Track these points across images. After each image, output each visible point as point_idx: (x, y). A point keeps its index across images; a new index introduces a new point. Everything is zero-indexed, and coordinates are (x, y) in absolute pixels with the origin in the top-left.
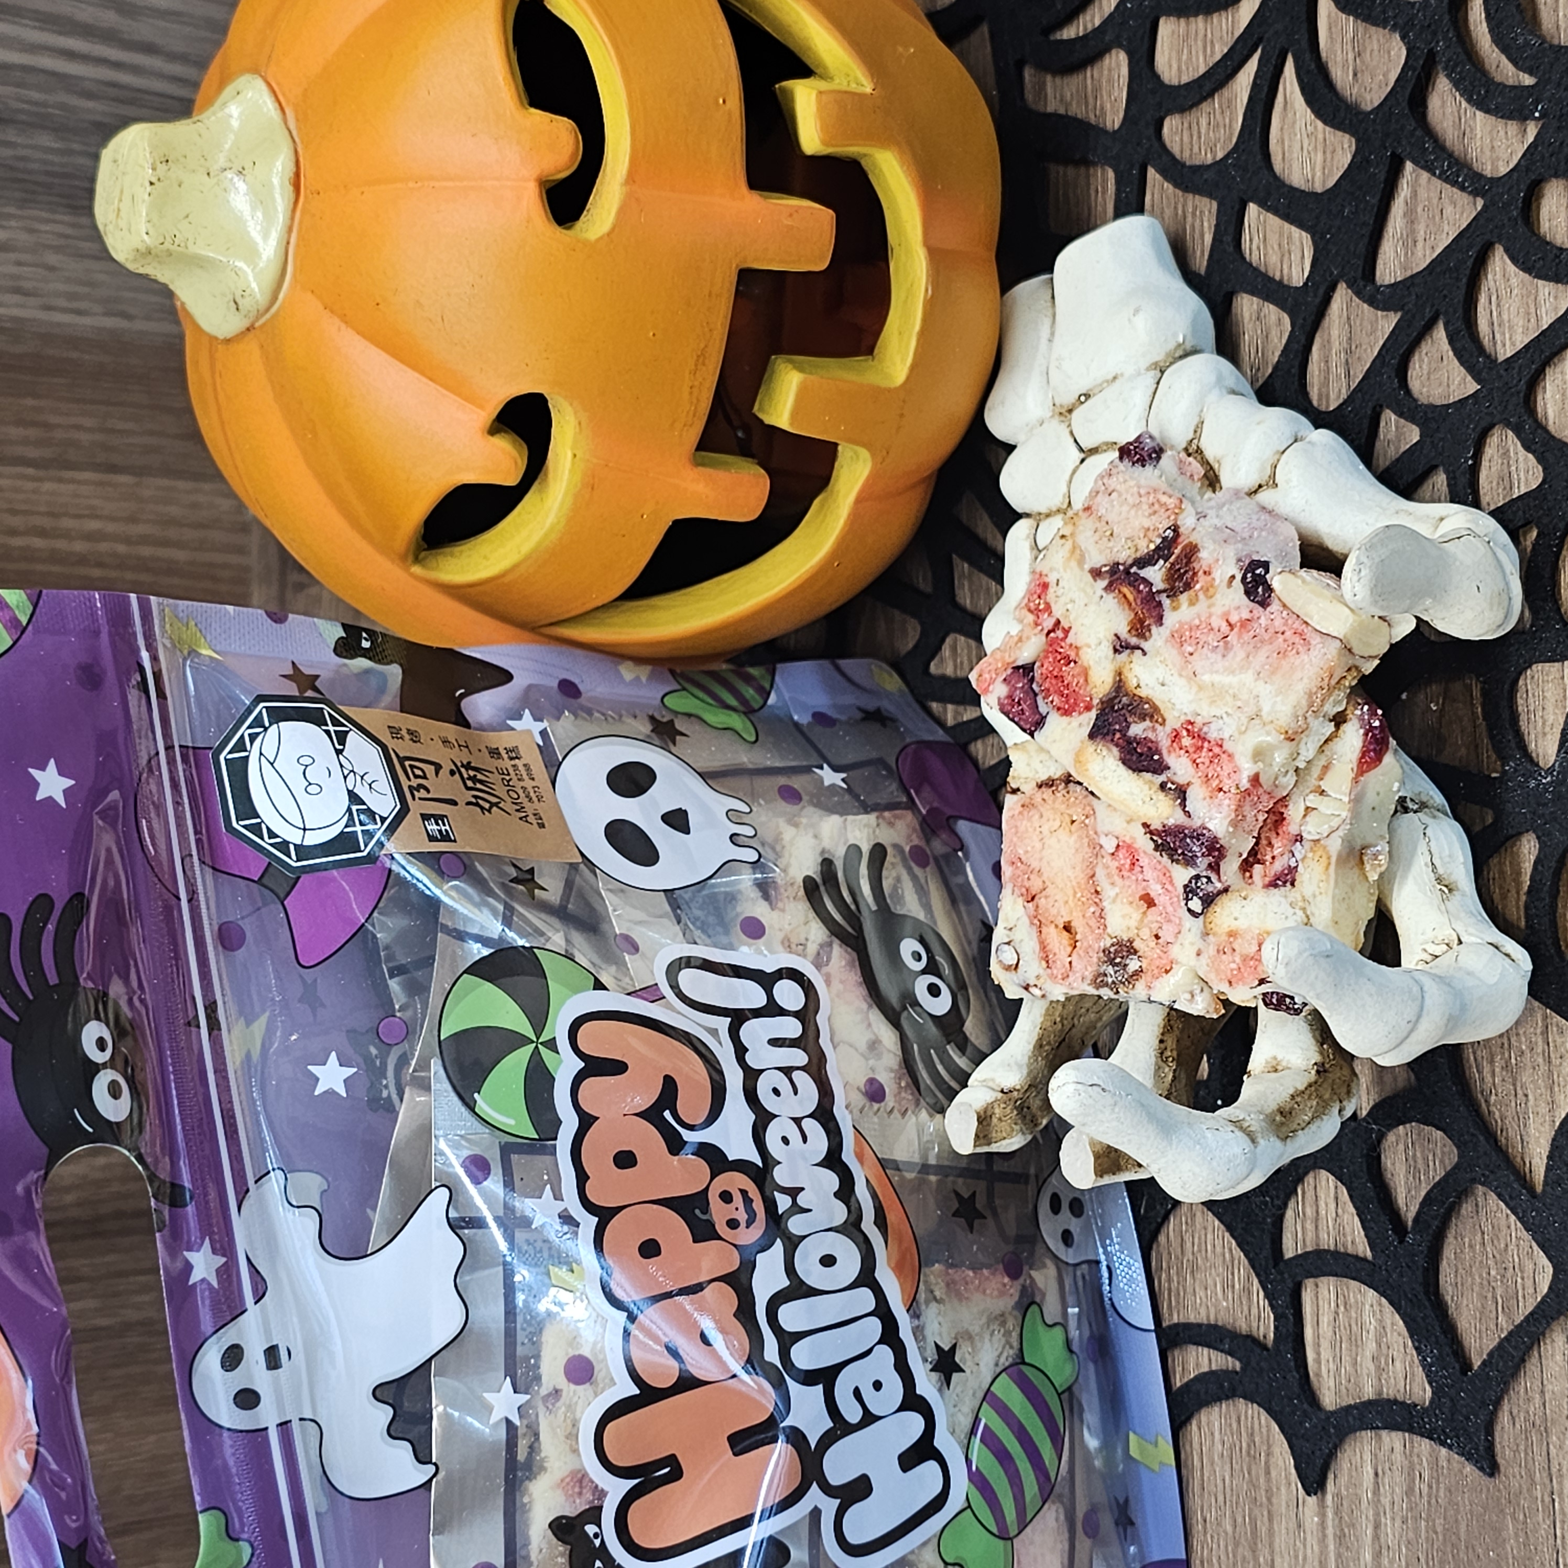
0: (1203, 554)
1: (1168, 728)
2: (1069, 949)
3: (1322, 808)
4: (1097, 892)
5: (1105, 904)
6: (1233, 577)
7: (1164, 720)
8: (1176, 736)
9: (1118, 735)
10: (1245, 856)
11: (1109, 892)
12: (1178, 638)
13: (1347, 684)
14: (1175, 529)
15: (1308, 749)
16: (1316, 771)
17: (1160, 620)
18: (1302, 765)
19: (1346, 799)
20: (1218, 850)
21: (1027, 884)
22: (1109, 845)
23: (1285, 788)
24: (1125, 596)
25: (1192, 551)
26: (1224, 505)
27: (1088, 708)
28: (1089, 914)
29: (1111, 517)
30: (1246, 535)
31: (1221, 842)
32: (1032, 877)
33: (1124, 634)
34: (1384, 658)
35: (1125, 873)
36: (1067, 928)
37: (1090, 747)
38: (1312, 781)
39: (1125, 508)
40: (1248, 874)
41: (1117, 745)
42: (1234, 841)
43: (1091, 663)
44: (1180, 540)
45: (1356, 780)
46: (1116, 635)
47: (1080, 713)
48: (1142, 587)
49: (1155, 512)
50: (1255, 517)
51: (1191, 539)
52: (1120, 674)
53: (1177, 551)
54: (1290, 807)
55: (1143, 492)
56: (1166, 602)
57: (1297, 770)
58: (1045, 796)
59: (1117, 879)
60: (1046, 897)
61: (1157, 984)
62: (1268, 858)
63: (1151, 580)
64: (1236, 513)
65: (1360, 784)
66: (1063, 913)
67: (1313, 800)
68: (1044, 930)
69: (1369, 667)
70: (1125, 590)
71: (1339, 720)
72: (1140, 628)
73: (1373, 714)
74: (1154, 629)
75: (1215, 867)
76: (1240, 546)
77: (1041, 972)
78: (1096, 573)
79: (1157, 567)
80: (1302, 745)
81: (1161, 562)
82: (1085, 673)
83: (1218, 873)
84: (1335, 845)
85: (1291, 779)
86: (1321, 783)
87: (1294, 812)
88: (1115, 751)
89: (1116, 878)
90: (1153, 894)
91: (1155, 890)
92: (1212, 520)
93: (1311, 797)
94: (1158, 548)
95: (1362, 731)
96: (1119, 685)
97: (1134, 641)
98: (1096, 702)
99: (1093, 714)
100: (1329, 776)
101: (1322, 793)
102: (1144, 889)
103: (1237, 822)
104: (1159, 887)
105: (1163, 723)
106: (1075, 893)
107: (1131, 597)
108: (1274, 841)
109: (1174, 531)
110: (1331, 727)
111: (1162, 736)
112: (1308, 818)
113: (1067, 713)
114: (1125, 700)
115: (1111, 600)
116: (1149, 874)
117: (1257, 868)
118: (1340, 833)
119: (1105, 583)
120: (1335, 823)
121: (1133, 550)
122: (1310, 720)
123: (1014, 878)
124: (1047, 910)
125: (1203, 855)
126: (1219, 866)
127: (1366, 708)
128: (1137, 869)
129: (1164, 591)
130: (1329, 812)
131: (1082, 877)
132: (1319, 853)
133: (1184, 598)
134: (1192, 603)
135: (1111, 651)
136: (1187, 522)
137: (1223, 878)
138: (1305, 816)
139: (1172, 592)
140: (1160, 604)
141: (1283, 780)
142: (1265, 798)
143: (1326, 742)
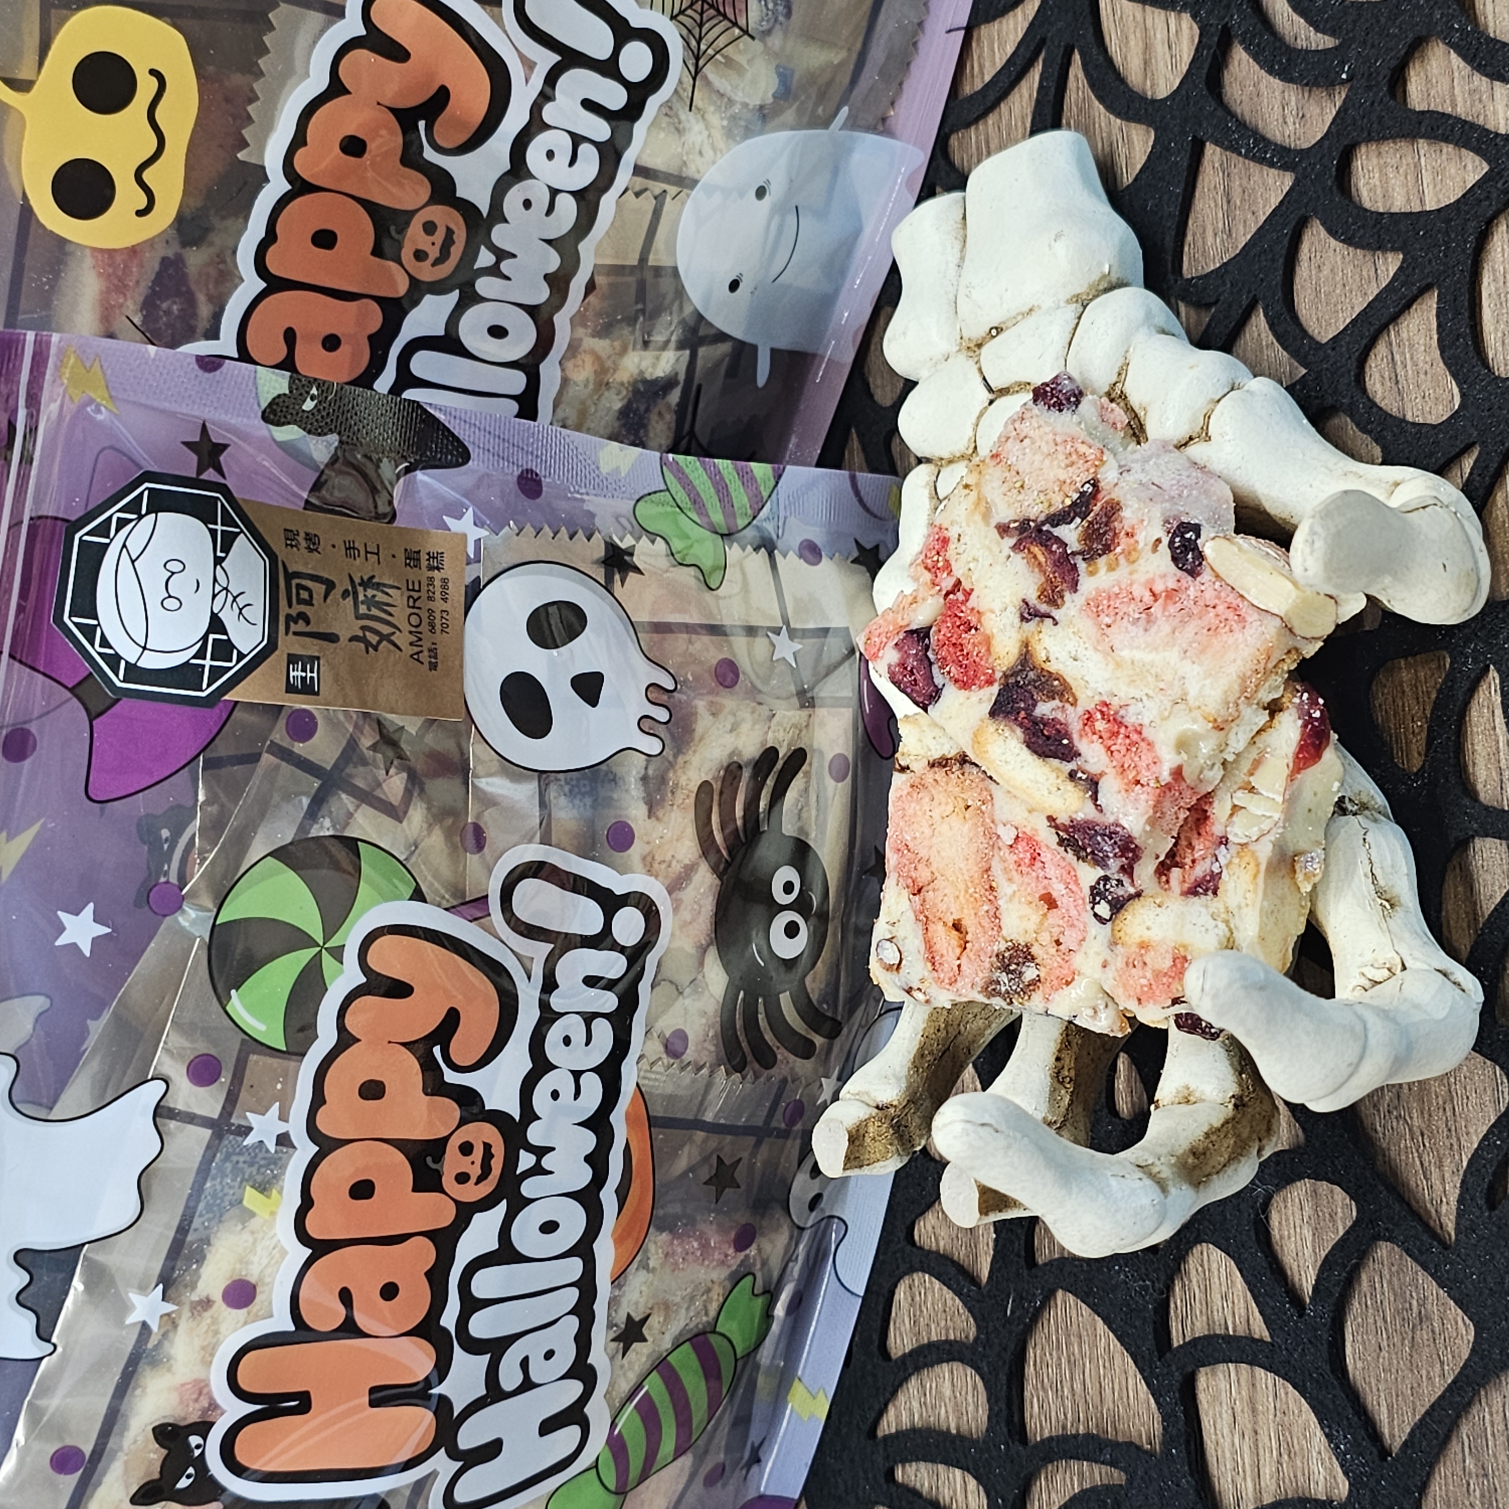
0: (1126, 513)
1: (1080, 710)
2: (958, 951)
3: (1252, 808)
4: (992, 888)
5: (1000, 902)
6: (1159, 541)
7: (1076, 700)
8: (1089, 718)
9: (1023, 714)
10: (1162, 858)
11: (1005, 889)
12: (1095, 607)
13: (1286, 668)
14: (1095, 483)
15: (1238, 740)
16: (1246, 765)
17: (1074, 586)
18: (1230, 758)
19: (1280, 799)
20: (1133, 851)
21: (913, 874)
22: (1008, 836)
23: (1211, 783)
24: (1035, 557)
25: (1113, 509)
26: (1150, 458)
27: (990, 682)
28: (982, 913)
29: (1023, 466)
30: (1174, 493)
31: (1137, 842)
32: (919, 867)
33: (1033, 600)
34: (1329, 640)
35: (1025, 869)
36: (957, 926)
37: (991, 727)
38: (1241, 776)
39: (1038, 457)
40: (1164, 878)
41: (1021, 725)
42: (1151, 841)
43: (995, 631)
44: (1100, 496)
45: (1291, 777)
46: (1024, 601)
47: (980, 687)
48: (1055, 547)
49: (1072, 464)
50: (1185, 473)
51: (1113, 496)
52: (1027, 646)
53: (1096, 509)
54: (1215, 804)
55: (1059, 440)
56: (1082, 566)
57: (1224, 763)
58: (937, 777)
59: (1016, 876)
60: (934, 890)
61: (1056, 997)
62: (1188, 861)
63: (1067, 541)
64: (1163, 468)
65: (1296, 782)
66: (953, 910)
67: (1241, 798)
68: (931, 927)
69: (1310, 650)
70: (1036, 550)
71: (1274, 708)
72: (1052, 596)
73: (1313, 703)
74: (1067, 596)
75: (1128, 870)
76: (1167, 505)
77: (926, 974)
78: (1003, 529)
79: (1073, 526)
80: (1232, 736)
81: (1078, 520)
82: (988, 641)
83: (1131, 876)
84: (1265, 851)
85: (1218, 772)
86: (1251, 779)
87: (1219, 810)
88: (1019, 731)
89: (1014, 873)
90: (1055, 895)
91: (1058, 890)
92: (1137, 475)
93: (1240, 794)
94: (1074, 504)
95: (1300, 722)
96: (1026, 658)
97: (1044, 608)
98: (998, 675)
99: (995, 689)
100: (1259, 772)
101: (1252, 790)
102: (1045, 888)
103: (1155, 820)
104: (1062, 886)
105: (1074, 704)
106: (967, 887)
107: (1042, 559)
108: (1195, 842)
109: (1094, 485)
110: (1265, 716)
111: (1073, 718)
112: (1235, 818)
113: (965, 685)
114: (1032, 675)
115: (1019, 561)
116: (1051, 871)
117: (1175, 873)
118: (1272, 837)
119: (1012, 541)
120: (1265, 826)
121: (1046, 504)
122: (1242, 707)
123: (899, 868)
124: (935, 905)
125: (1115, 855)
126: (1132, 868)
127: (1306, 695)
128: (1038, 864)
129: (1079, 553)
130: (1259, 813)
131: (976, 871)
132: (1247, 859)
133: (1102, 562)
134: (1111, 568)
135: (1017, 620)
136: (1108, 476)
137: (1137, 882)
138: (1232, 815)
139: (1090, 556)
140: (1074, 568)
141: (1208, 774)
142: (1187, 793)
143: (1258, 732)
